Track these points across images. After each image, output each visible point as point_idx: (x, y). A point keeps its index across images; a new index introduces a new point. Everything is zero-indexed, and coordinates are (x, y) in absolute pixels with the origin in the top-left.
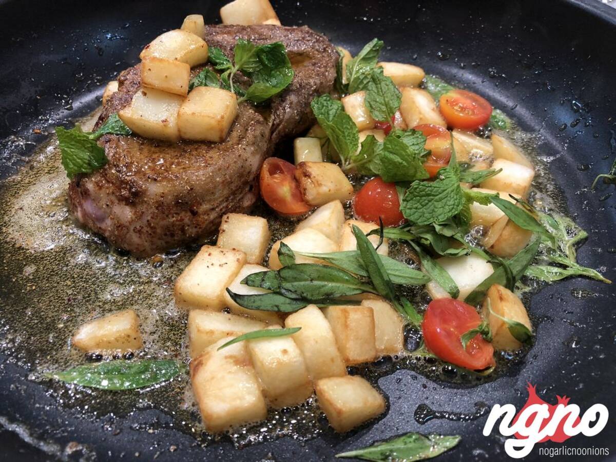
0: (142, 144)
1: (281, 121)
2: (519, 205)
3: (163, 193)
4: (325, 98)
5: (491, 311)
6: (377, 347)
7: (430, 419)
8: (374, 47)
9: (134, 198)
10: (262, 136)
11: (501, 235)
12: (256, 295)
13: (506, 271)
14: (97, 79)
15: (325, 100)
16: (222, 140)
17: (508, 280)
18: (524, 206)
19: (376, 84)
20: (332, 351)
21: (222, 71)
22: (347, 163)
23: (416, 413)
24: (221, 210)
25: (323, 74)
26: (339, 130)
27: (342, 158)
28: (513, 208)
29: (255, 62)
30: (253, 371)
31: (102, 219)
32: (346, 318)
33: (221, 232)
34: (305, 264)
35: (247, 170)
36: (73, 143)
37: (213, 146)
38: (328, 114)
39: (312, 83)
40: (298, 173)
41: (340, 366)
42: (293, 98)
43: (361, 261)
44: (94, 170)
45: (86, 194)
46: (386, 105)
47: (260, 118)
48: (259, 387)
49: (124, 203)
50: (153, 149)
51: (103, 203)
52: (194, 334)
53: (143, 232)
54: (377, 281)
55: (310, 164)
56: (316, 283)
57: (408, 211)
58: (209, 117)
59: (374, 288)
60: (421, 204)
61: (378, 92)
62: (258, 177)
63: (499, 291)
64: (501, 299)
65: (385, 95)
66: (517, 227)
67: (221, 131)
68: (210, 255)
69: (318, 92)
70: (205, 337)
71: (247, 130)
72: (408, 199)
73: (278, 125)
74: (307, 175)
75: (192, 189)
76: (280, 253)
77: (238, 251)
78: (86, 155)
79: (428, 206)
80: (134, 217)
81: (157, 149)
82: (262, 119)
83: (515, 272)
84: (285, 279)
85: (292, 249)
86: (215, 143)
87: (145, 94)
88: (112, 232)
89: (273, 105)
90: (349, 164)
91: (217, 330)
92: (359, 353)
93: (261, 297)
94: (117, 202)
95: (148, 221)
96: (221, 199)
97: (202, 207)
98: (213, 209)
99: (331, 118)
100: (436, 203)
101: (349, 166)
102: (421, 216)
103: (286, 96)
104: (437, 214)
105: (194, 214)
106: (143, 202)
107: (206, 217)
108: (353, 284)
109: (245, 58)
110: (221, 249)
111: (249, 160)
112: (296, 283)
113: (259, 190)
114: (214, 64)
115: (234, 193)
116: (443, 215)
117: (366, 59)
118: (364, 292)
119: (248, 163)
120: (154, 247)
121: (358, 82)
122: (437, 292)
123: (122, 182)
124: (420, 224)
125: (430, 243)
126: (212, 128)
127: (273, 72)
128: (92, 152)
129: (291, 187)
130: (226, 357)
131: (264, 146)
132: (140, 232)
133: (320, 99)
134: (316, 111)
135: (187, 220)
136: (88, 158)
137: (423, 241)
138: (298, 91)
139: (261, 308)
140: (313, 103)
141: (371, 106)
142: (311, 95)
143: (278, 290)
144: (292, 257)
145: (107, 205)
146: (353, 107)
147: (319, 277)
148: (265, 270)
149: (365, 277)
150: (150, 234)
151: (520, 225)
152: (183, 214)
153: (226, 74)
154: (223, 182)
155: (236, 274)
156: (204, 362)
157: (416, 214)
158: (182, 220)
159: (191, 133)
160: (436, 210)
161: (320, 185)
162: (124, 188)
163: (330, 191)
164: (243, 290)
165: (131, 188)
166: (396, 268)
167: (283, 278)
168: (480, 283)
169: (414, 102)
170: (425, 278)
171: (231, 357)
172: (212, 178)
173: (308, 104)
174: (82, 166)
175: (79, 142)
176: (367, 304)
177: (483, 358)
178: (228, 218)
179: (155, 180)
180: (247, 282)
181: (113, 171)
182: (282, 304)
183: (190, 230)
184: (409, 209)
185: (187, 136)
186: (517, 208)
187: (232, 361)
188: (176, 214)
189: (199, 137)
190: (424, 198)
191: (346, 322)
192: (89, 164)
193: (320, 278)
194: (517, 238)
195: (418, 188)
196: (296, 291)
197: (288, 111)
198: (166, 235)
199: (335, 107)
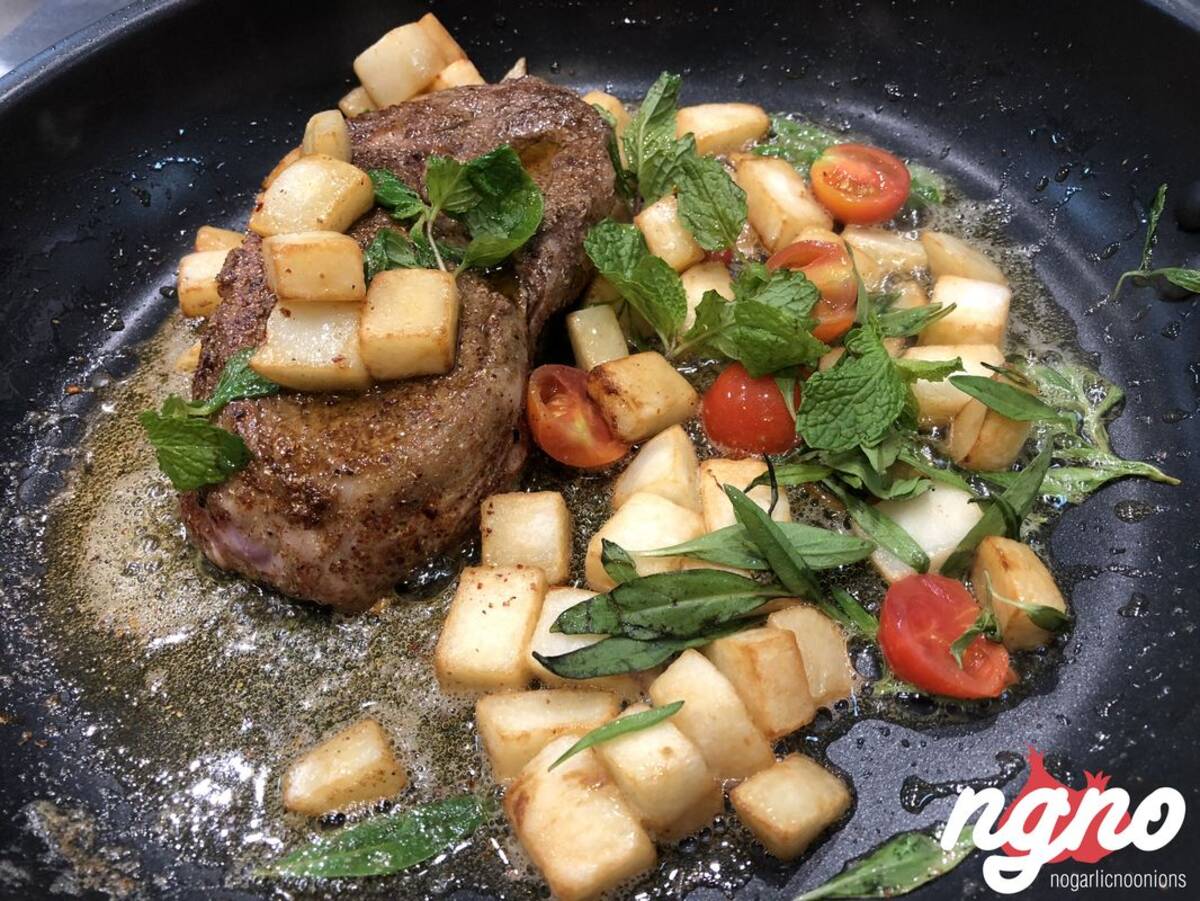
0: (304, 406)
1: (540, 297)
2: (1002, 379)
3: (370, 495)
4: (605, 227)
5: (995, 595)
6: (813, 695)
7: (928, 801)
8: (665, 92)
9: (319, 513)
10: (517, 338)
11: (979, 438)
12: (583, 649)
13: (1003, 510)
14: (153, 254)
15: (607, 231)
16: (450, 368)
17: (1009, 523)
18: (1011, 379)
19: (693, 179)
20: (743, 726)
21: (409, 222)
22: (674, 345)
23: (903, 795)
24: (476, 493)
25: (594, 182)
26: (647, 287)
27: (663, 336)
28: (992, 387)
29: (468, 192)
30: (617, 792)
31: (264, 558)
32: (753, 661)
33: (484, 534)
34: (657, 575)
35: (507, 412)
36: (177, 435)
37: (435, 382)
38: (619, 257)
39: (579, 206)
40: (594, 389)
41: (761, 748)
42: (551, 246)
43: (750, 544)
44: (228, 476)
45: (222, 518)
46: (721, 217)
47: (503, 303)
48: (634, 817)
49: (302, 525)
50: (327, 412)
51: (261, 530)
52: (496, 745)
53: (348, 569)
54: (786, 575)
55: (610, 369)
56: (682, 604)
57: (811, 431)
58: (419, 336)
59: (784, 588)
60: (830, 412)
61: (700, 193)
62: (525, 416)
63: (998, 550)
64: (1006, 565)
65: (715, 199)
66: (1005, 419)
67: (446, 353)
68: (480, 587)
69: (592, 220)
70: (515, 747)
71: (487, 334)
72: (807, 408)
73: (537, 304)
74: (612, 391)
75: (420, 476)
76: (605, 560)
77: (528, 567)
78: (207, 452)
79: (844, 414)
80: (325, 546)
81: (335, 411)
82: (507, 305)
83: (1018, 509)
84: (626, 607)
85: (626, 547)
86: (436, 376)
87: (287, 313)
88: (290, 579)
89: (518, 267)
90: (678, 344)
91: (534, 730)
92: (786, 716)
93: (594, 650)
94: (287, 524)
95: (353, 548)
96: (473, 476)
97: (443, 500)
98: (462, 497)
99: (625, 264)
100: (857, 406)
101: (679, 350)
102: (835, 436)
103: (539, 246)
104: (864, 425)
105: (432, 515)
106: (337, 518)
107: (453, 515)
108: (747, 590)
109: (447, 191)
110: (494, 572)
111: (506, 394)
112: (648, 612)
113: (530, 435)
114: (389, 209)
115: (492, 459)
116: (874, 427)
117: (657, 119)
118: (768, 598)
119: (506, 399)
120: (373, 588)
121: (655, 173)
122: (893, 569)
123: (290, 489)
124: (838, 450)
125: (863, 484)
126: (427, 353)
127: (503, 203)
128: (217, 444)
129: (586, 418)
130: (565, 777)
131: (523, 355)
132: (342, 570)
133: (598, 229)
134: (596, 258)
135: (421, 530)
136: (214, 457)
137: (847, 480)
138: (555, 229)
139: (599, 672)
140: (587, 244)
141: (692, 222)
142: (581, 228)
143: (620, 631)
144: (629, 565)
145: (270, 534)
146: (659, 229)
147: (686, 593)
148: (586, 596)
149: (764, 571)
150: (362, 570)
151: (1009, 414)
152: (412, 521)
153: (418, 226)
154: (472, 446)
155: (537, 614)
156: (529, 794)
157: (827, 433)
158: (413, 531)
159: (391, 368)
160: (860, 418)
161: (639, 405)
162: (296, 500)
163: (659, 411)
164: (559, 646)
165: (309, 497)
166: (813, 542)
167: (623, 605)
168: (961, 539)
169: (764, 191)
170: (866, 546)
171: (573, 775)
172: (451, 447)
173: (579, 248)
174: (205, 473)
175: (189, 430)
176: (777, 620)
177: (994, 674)
178: (491, 506)
179: (350, 473)
180: (561, 626)
181: (267, 472)
182: (632, 653)
183: (430, 543)
184: (811, 426)
185: (383, 376)
186: (1000, 384)
187: (575, 781)
188: (401, 524)
189: (405, 372)
190: (835, 400)
191: (755, 669)
192: (218, 467)
193: (689, 594)
194: (1007, 437)
195: (820, 385)
196: (651, 626)
197: (548, 275)
198: (389, 563)
199: (628, 240)
